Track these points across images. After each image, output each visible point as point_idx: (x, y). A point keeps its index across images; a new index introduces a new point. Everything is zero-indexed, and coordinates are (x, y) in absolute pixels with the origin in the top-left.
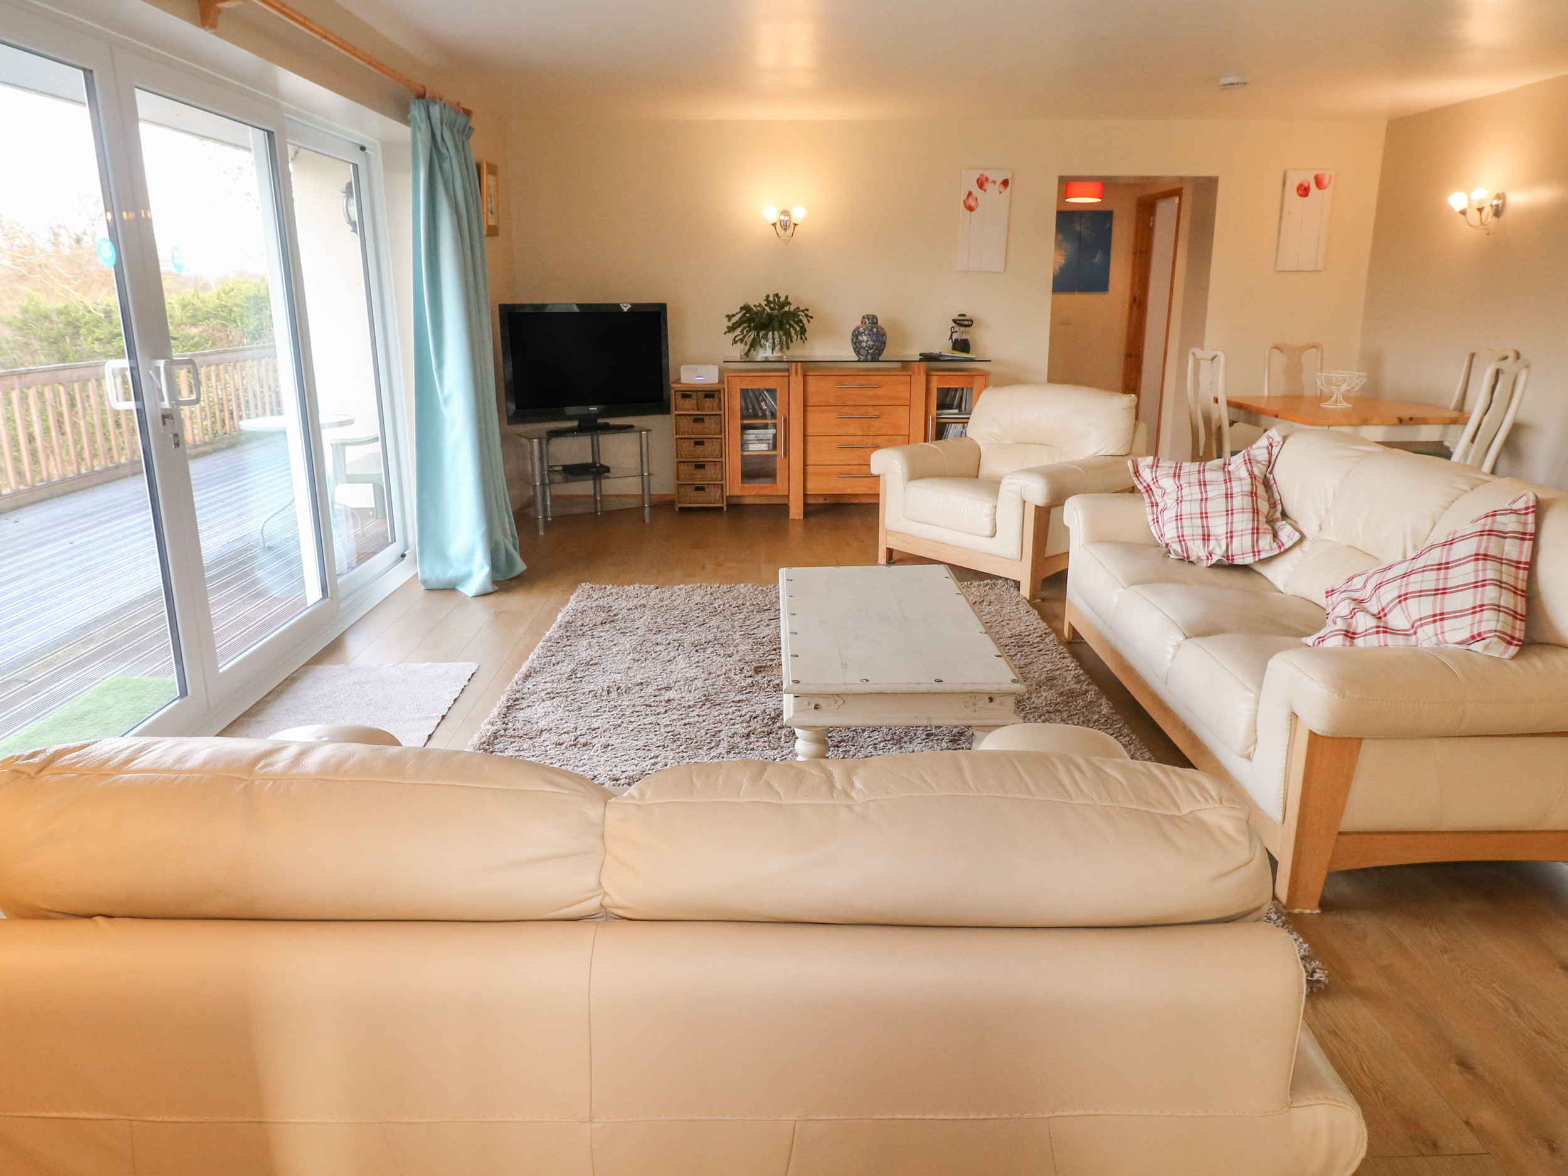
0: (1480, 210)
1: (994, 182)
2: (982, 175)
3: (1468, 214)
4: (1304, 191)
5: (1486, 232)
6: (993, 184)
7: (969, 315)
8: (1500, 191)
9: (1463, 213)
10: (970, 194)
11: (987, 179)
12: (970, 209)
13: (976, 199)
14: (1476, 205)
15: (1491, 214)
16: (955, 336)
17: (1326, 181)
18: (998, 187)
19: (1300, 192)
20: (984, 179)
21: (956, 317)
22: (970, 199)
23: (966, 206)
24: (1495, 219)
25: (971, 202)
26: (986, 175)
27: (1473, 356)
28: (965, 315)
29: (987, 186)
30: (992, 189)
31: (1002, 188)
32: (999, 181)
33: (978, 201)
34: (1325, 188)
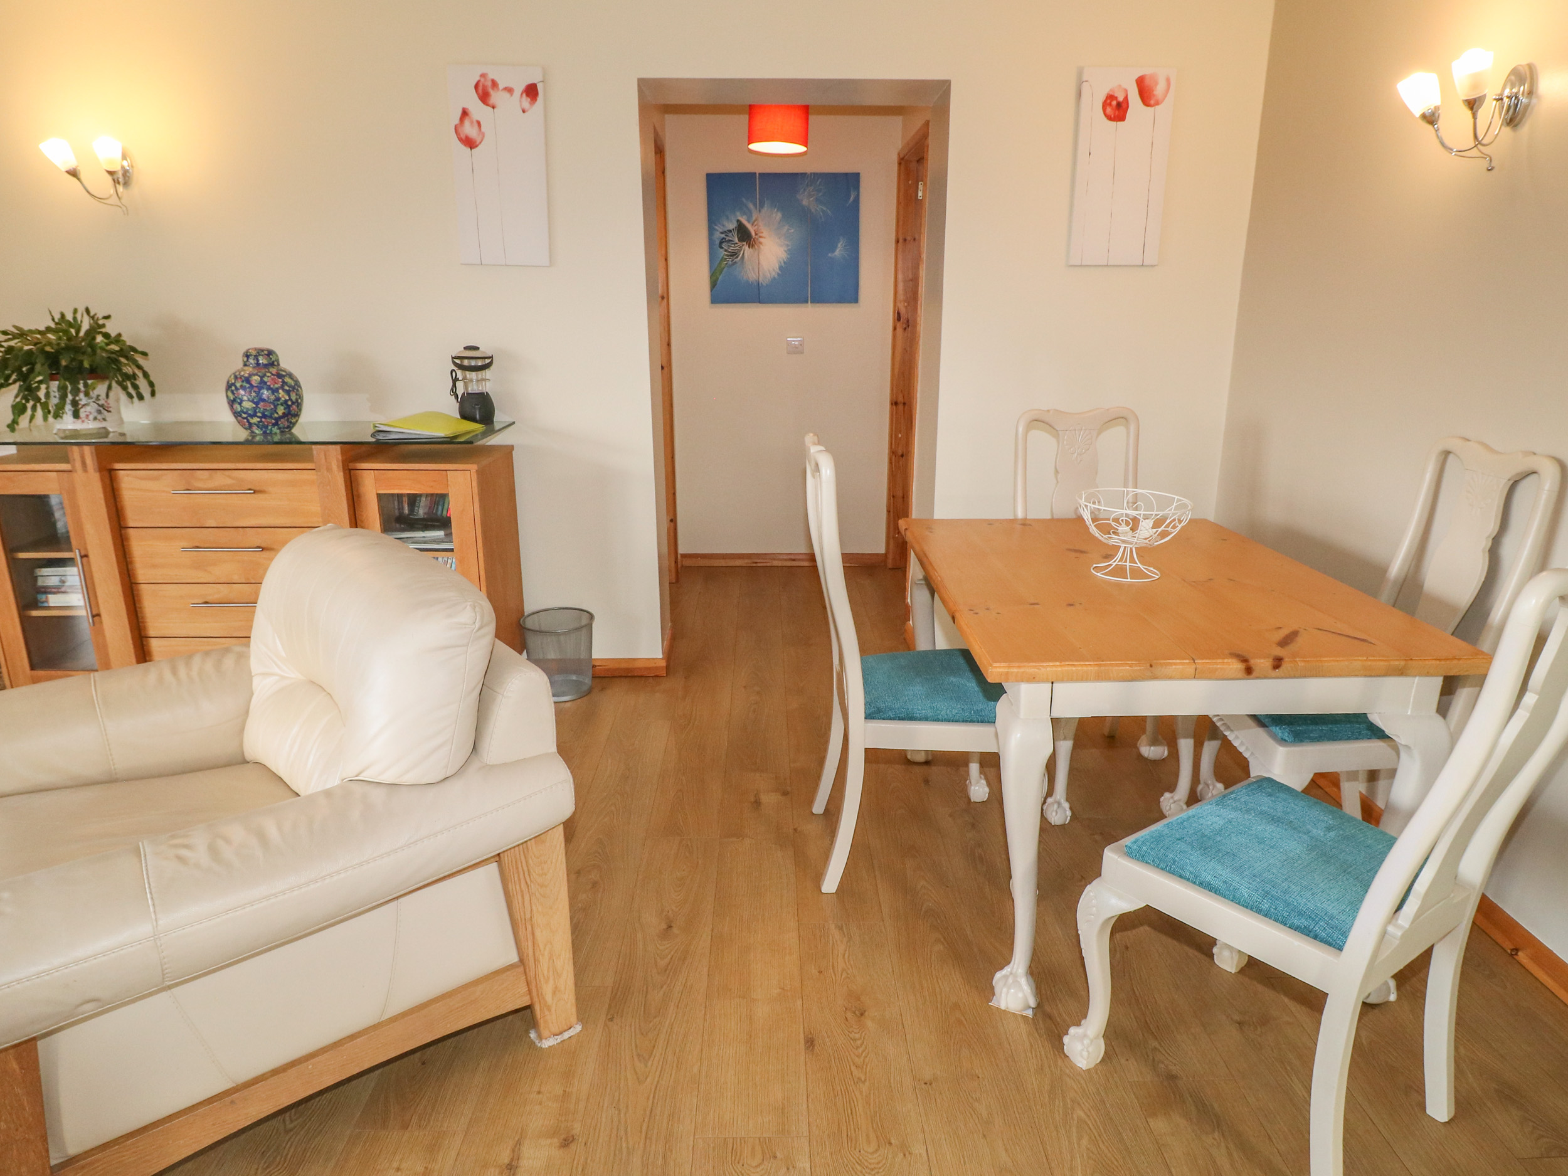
0: (1473, 104)
1: (510, 90)
2: (483, 75)
3: (1441, 124)
4: (1116, 109)
5: (1485, 164)
6: (506, 95)
7: (485, 349)
8: (1522, 61)
9: (1430, 119)
10: (465, 113)
11: (494, 84)
12: (470, 143)
13: (479, 123)
14: (1463, 92)
15: (1498, 122)
16: (460, 390)
17: (1159, 90)
18: (517, 100)
19: (1109, 110)
20: (489, 84)
21: (458, 350)
22: (467, 123)
23: (460, 139)
24: (1507, 130)
25: (469, 130)
26: (491, 76)
27: (1447, 453)
28: (477, 348)
29: (496, 97)
30: (509, 104)
31: (526, 102)
32: (519, 88)
33: (483, 129)
34: (1157, 103)
